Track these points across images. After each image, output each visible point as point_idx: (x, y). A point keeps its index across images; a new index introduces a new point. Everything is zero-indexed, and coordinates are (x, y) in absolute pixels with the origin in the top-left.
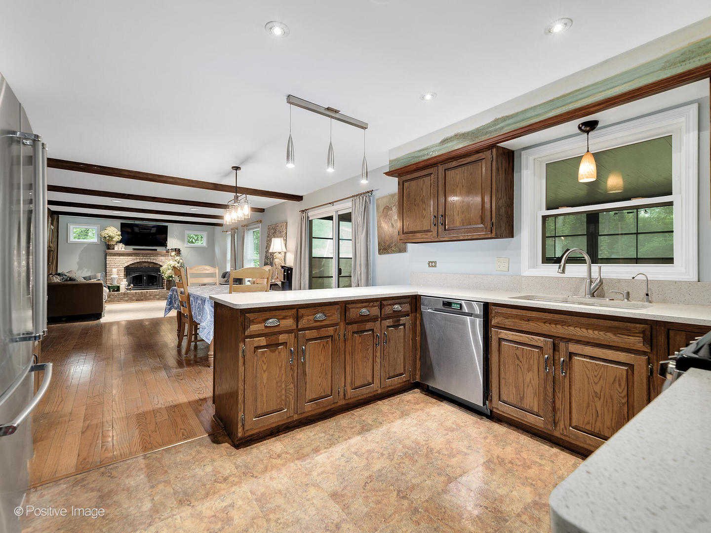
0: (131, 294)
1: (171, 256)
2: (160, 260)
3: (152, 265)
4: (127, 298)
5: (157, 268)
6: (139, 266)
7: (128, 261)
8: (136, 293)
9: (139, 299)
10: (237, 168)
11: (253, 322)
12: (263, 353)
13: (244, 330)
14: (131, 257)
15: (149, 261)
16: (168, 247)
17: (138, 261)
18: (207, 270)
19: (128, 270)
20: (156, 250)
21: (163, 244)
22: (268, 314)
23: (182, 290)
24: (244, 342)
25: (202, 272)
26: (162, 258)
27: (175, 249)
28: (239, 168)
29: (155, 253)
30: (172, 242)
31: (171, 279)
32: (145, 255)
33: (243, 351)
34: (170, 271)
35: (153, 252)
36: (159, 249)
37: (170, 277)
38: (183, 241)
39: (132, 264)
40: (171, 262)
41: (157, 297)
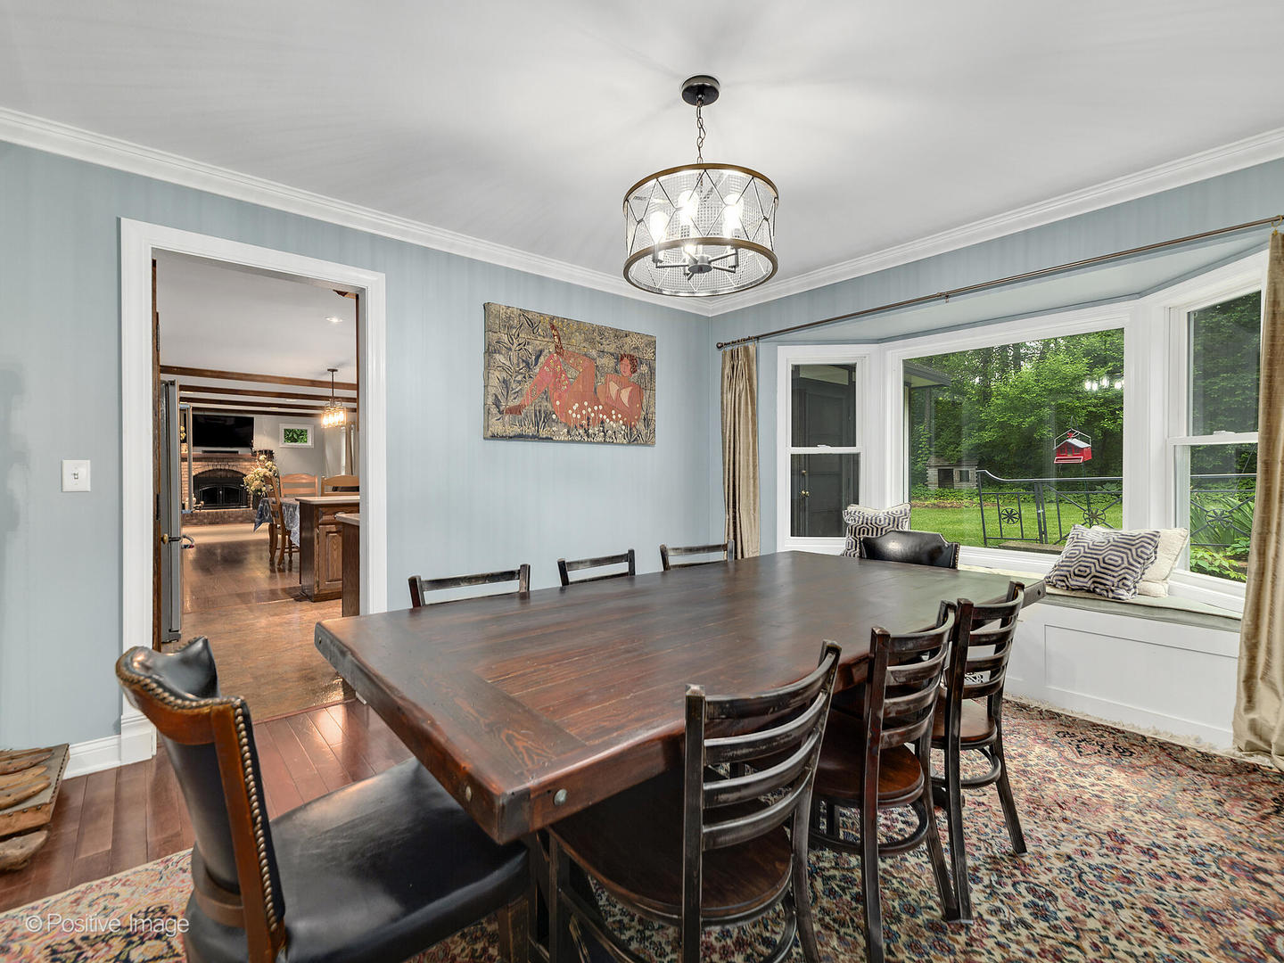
0: (201, 514)
1: (259, 461)
2: (241, 467)
3: (232, 474)
4: (195, 521)
5: (239, 477)
6: (211, 475)
7: (198, 468)
8: (208, 513)
9: (214, 521)
10: (333, 371)
11: (324, 514)
12: (334, 536)
13: (318, 519)
14: (200, 463)
15: (227, 468)
16: (254, 448)
17: (211, 468)
18: (304, 479)
19: (198, 481)
20: (237, 452)
21: (247, 441)
22: (336, 509)
23: (274, 499)
24: (318, 528)
25: (298, 481)
26: (246, 463)
27: (266, 451)
28: (336, 370)
29: (236, 457)
30: (260, 441)
31: (259, 493)
32: (222, 460)
33: (318, 534)
34: (258, 482)
35: (233, 455)
36: (241, 451)
37: (258, 491)
38: (277, 438)
39: (203, 473)
40: (260, 469)
41: (240, 519)
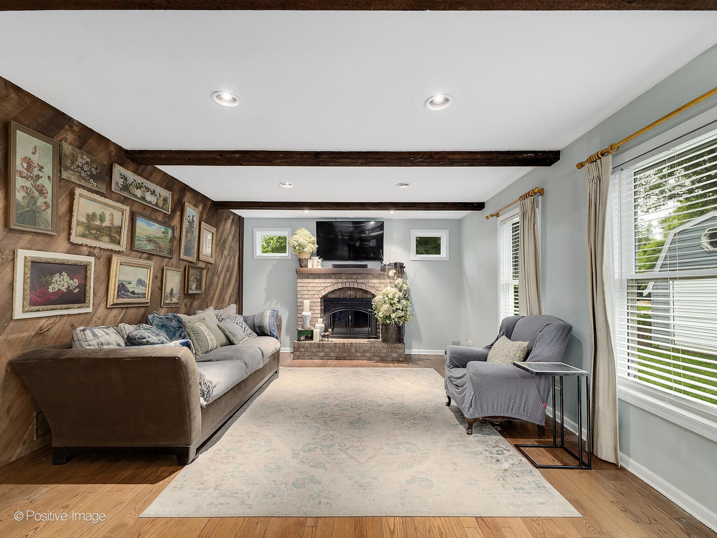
0: (328, 345)
1: (389, 277)
2: (372, 285)
3: (361, 294)
4: (322, 354)
5: (366, 300)
6: (341, 295)
7: (326, 287)
8: (335, 345)
9: (341, 356)
14: (330, 280)
15: (356, 286)
16: (386, 261)
17: (340, 286)
19: (328, 302)
20: (365, 266)
21: (376, 253)
26: (375, 281)
27: (396, 264)
29: (365, 273)
30: (392, 252)
31: (388, 322)
32: (351, 276)
34: (387, 306)
35: (361, 270)
36: (372, 265)
37: (387, 317)
38: (408, 249)
39: (333, 292)
40: (389, 288)
41: (368, 354)
